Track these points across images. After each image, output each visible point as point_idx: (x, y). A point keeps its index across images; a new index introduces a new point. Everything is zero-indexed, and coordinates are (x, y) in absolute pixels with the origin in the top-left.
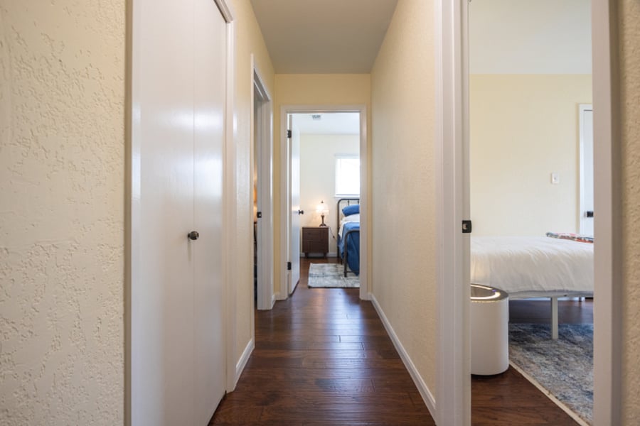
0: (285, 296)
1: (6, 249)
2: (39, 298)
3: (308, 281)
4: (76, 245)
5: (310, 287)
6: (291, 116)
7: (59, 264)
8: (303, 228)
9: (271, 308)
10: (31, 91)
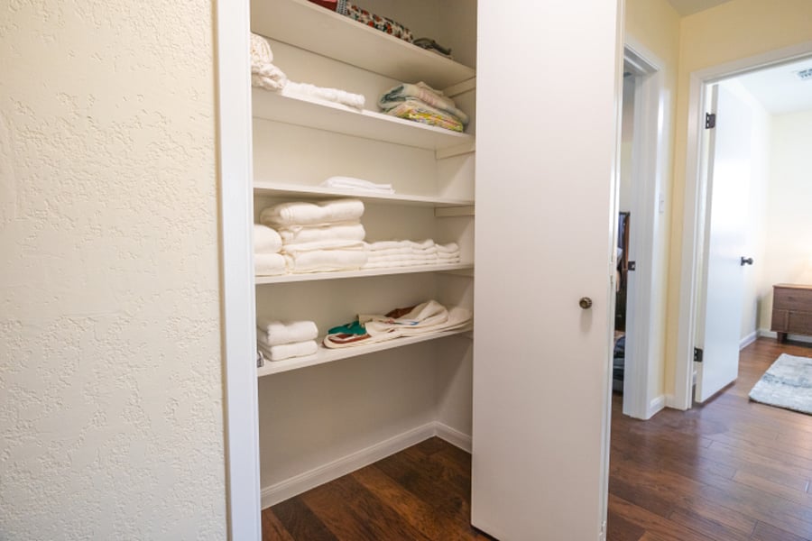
0: (686, 404)
1: (19, 322)
2: (70, 372)
3: (753, 386)
4: (127, 318)
5: (752, 401)
6: (715, 89)
7: (99, 339)
8: (776, 288)
9: (648, 416)
10: (44, 160)
